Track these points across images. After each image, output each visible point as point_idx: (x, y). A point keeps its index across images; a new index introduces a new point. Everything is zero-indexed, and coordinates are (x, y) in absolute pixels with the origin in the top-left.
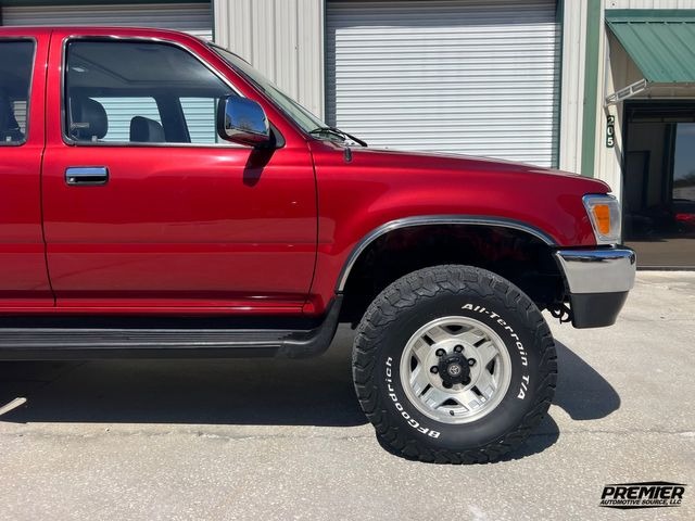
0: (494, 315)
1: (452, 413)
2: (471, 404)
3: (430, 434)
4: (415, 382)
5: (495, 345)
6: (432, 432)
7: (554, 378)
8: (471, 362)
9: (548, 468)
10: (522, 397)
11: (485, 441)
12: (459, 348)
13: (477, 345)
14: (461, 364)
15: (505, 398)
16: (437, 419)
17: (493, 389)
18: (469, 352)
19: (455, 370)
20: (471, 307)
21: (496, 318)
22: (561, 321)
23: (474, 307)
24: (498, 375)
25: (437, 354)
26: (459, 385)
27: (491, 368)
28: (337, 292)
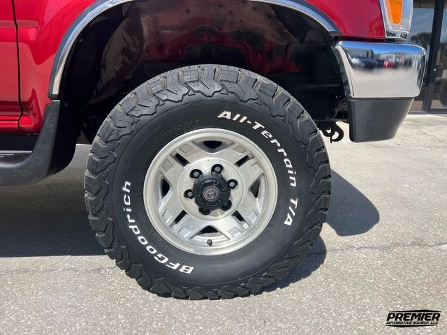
0: (258, 126)
1: (210, 243)
2: (232, 232)
3: (181, 270)
4: (166, 209)
5: (259, 163)
6: (184, 267)
7: (326, 200)
8: (232, 184)
9: (315, 299)
10: (289, 223)
11: (245, 274)
12: (217, 169)
13: (240, 163)
14: (220, 187)
15: (270, 225)
16: (191, 251)
17: (257, 214)
18: (230, 173)
19: (211, 193)
20: (229, 115)
21: (260, 130)
22: (332, 140)
23: (233, 116)
24: (262, 198)
25: (192, 175)
26: (219, 211)
27: (255, 190)
28: (52, 97)
